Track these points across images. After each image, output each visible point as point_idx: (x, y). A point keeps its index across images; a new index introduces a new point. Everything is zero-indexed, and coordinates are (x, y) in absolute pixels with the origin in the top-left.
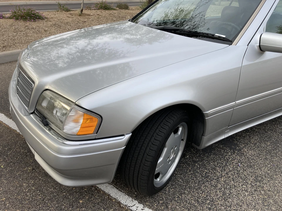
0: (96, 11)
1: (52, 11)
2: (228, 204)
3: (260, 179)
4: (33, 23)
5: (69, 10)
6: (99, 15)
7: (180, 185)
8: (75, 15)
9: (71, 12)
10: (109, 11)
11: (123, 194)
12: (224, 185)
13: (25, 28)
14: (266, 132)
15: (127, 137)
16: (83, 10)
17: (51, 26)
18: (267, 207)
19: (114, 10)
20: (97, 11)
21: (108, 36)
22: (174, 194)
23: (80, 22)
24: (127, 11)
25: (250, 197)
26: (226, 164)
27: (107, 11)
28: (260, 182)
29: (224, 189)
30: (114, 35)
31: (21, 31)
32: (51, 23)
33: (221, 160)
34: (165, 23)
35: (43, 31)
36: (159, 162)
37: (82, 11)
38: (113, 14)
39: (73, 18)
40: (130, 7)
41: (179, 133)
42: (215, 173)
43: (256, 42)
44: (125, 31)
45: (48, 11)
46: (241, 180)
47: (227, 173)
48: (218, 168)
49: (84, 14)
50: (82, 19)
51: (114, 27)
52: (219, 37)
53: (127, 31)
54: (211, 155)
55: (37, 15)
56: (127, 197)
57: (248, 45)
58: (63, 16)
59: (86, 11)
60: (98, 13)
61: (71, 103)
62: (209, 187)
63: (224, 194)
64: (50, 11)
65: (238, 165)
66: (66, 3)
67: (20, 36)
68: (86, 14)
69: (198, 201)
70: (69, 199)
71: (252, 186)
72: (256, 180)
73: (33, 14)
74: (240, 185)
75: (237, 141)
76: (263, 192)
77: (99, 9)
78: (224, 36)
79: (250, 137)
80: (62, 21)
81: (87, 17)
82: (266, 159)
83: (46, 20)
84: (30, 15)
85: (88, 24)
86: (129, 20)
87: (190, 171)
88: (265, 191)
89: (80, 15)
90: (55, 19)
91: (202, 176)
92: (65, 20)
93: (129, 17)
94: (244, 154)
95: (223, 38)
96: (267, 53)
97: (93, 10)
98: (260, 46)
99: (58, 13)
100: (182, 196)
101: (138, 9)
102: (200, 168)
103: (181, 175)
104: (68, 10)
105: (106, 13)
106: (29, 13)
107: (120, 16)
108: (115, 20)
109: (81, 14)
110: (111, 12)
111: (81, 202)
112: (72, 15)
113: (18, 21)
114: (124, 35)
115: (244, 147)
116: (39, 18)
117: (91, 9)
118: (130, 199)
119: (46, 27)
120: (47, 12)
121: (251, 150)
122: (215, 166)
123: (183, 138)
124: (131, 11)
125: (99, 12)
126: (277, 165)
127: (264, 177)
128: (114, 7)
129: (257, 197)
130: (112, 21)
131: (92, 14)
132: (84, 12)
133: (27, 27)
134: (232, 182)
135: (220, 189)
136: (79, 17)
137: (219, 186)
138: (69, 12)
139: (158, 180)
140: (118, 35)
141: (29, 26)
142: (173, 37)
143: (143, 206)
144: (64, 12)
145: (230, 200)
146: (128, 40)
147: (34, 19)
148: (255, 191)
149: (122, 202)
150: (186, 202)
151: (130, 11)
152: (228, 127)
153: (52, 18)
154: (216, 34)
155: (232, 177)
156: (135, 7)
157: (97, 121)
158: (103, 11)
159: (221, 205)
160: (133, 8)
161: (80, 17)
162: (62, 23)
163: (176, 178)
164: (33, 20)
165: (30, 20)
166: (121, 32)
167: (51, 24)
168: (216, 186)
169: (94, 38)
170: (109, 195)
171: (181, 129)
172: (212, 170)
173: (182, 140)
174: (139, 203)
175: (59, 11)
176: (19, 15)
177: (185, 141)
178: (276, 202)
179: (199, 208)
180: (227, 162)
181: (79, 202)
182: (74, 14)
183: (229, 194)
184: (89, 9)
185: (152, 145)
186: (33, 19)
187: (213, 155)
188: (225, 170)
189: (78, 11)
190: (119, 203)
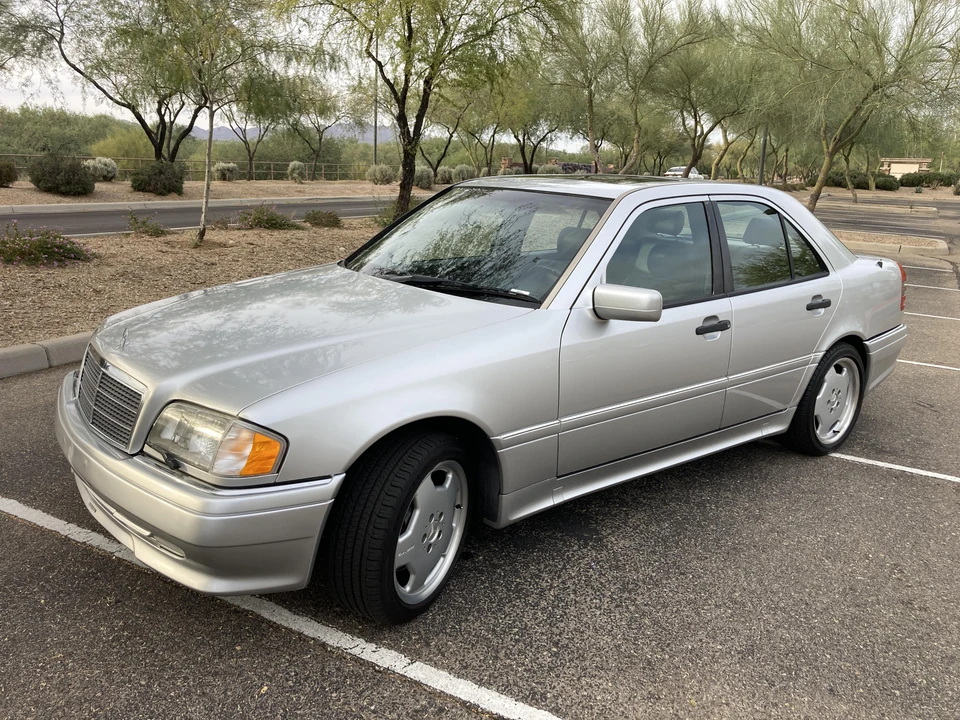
0: (243, 232)
1: (109, 236)
2: (558, 631)
3: (631, 586)
4: (56, 272)
5: (162, 231)
6: (252, 244)
7: (459, 608)
8: (183, 245)
9: (169, 238)
10: (281, 231)
11: (333, 631)
12: (554, 602)
13: (34, 285)
14: (666, 504)
15: (337, 480)
16: (204, 229)
17: (113, 278)
18: (635, 631)
19: (298, 228)
20: (247, 232)
21: (280, 300)
22: (444, 622)
23: (199, 265)
24: (336, 231)
25: (605, 619)
26: (564, 566)
27: (276, 233)
28: (630, 592)
29: (553, 608)
30: (300, 297)
31: (24, 296)
32: (112, 270)
33: (553, 559)
34: (432, 270)
35: (90, 292)
36: (401, 540)
37: (202, 234)
38: (294, 241)
39: (177, 253)
40: (345, 220)
41: (447, 485)
42: (537, 583)
43: (585, 302)
44: (330, 288)
45: (95, 237)
46: (590, 591)
47: (563, 583)
48: (545, 575)
49: (207, 241)
50: (203, 256)
51: (299, 280)
52: (518, 294)
53: (337, 286)
54: (532, 553)
55: (70, 250)
56: (340, 633)
57: (571, 309)
58: (145, 248)
59: (213, 233)
60: (249, 240)
61: (229, 418)
62: (521, 606)
63: (551, 615)
64: (102, 237)
65: (591, 567)
66: (143, 208)
67: (23, 308)
68: (214, 243)
69: (494, 630)
70: (210, 645)
71: (613, 599)
72: (624, 589)
73: (59, 247)
74: (588, 599)
75: (596, 523)
76: (632, 608)
77: (251, 228)
78: (527, 293)
79: (628, 515)
80: (143, 264)
81: (217, 250)
82: (654, 552)
83: (95, 260)
84: (47, 248)
85: (223, 272)
86: (338, 264)
87: (483, 583)
88: (637, 606)
89: (196, 246)
90: (124, 260)
91: (509, 590)
92: (154, 259)
93: (342, 249)
94: (606, 547)
95: (526, 296)
96: (613, 323)
97: (233, 229)
98: (594, 309)
99: (130, 240)
100: (460, 625)
101: (369, 226)
102: (505, 577)
103: (462, 590)
104: (158, 233)
105: (273, 238)
106: (47, 243)
107: (317, 246)
108: (301, 257)
109: (201, 242)
110: (289, 234)
111: (238, 648)
112: (173, 247)
113: (10, 267)
114: (330, 295)
115: (609, 534)
116: (75, 258)
117: (227, 228)
118: (349, 636)
119: (98, 280)
120: (94, 240)
121: (624, 538)
122: (539, 570)
123: (458, 503)
124: (348, 233)
125: (252, 235)
126: (674, 563)
127: (640, 584)
128: (298, 222)
129: (618, 616)
130: (292, 260)
131: (231, 242)
132: (209, 236)
133: (41, 284)
134: (572, 595)
135: (544, 609)
136: (193, 251)
137: (543, 604)
138: (162, 239)
139: (408, 588)
140: (311, 297)
141: (47, 280)
142: (443, 300)
143: (375, 646)
144: (147, 238)
145: (562, 625)
146: (341, 307)
147: (61, 261)
148: (617, 606)
149: (330, 642)
150: (469, 633)
151: (345, 231)
152: (558, 477)
153: (114, 256)
154: (513, 290)
155: (572, 587)
156: (359, 221)
157: (278, 448)
158: (265, 233)
159: (542, 634)
160: (355, 221)
161: (198, 250)
162: (143, 268)
163: (450, 597)
164: (56, 264)
165: (49, 264)
166: (318, 289)
167: (113, 273)
168: (537, 604)
169: (241, 307)
170: (300, 634)
171: (450, 476)
172: (532, 578)
173: (458, 507)
174: (367, 642)
175: (129, 234)
176: (15, 251)
177: (464, 508)
178: (655, 622)
179: (495, 640)
180: (568, 563)
181: (235, 649)
182: (178, 243)
183: (561, 616)
184: (221, 229)
185: (387, 497)
186: (57, 260)
187: (539, 552)
188: (559, 577)
189: (190, 234)
190: (324, 645)
